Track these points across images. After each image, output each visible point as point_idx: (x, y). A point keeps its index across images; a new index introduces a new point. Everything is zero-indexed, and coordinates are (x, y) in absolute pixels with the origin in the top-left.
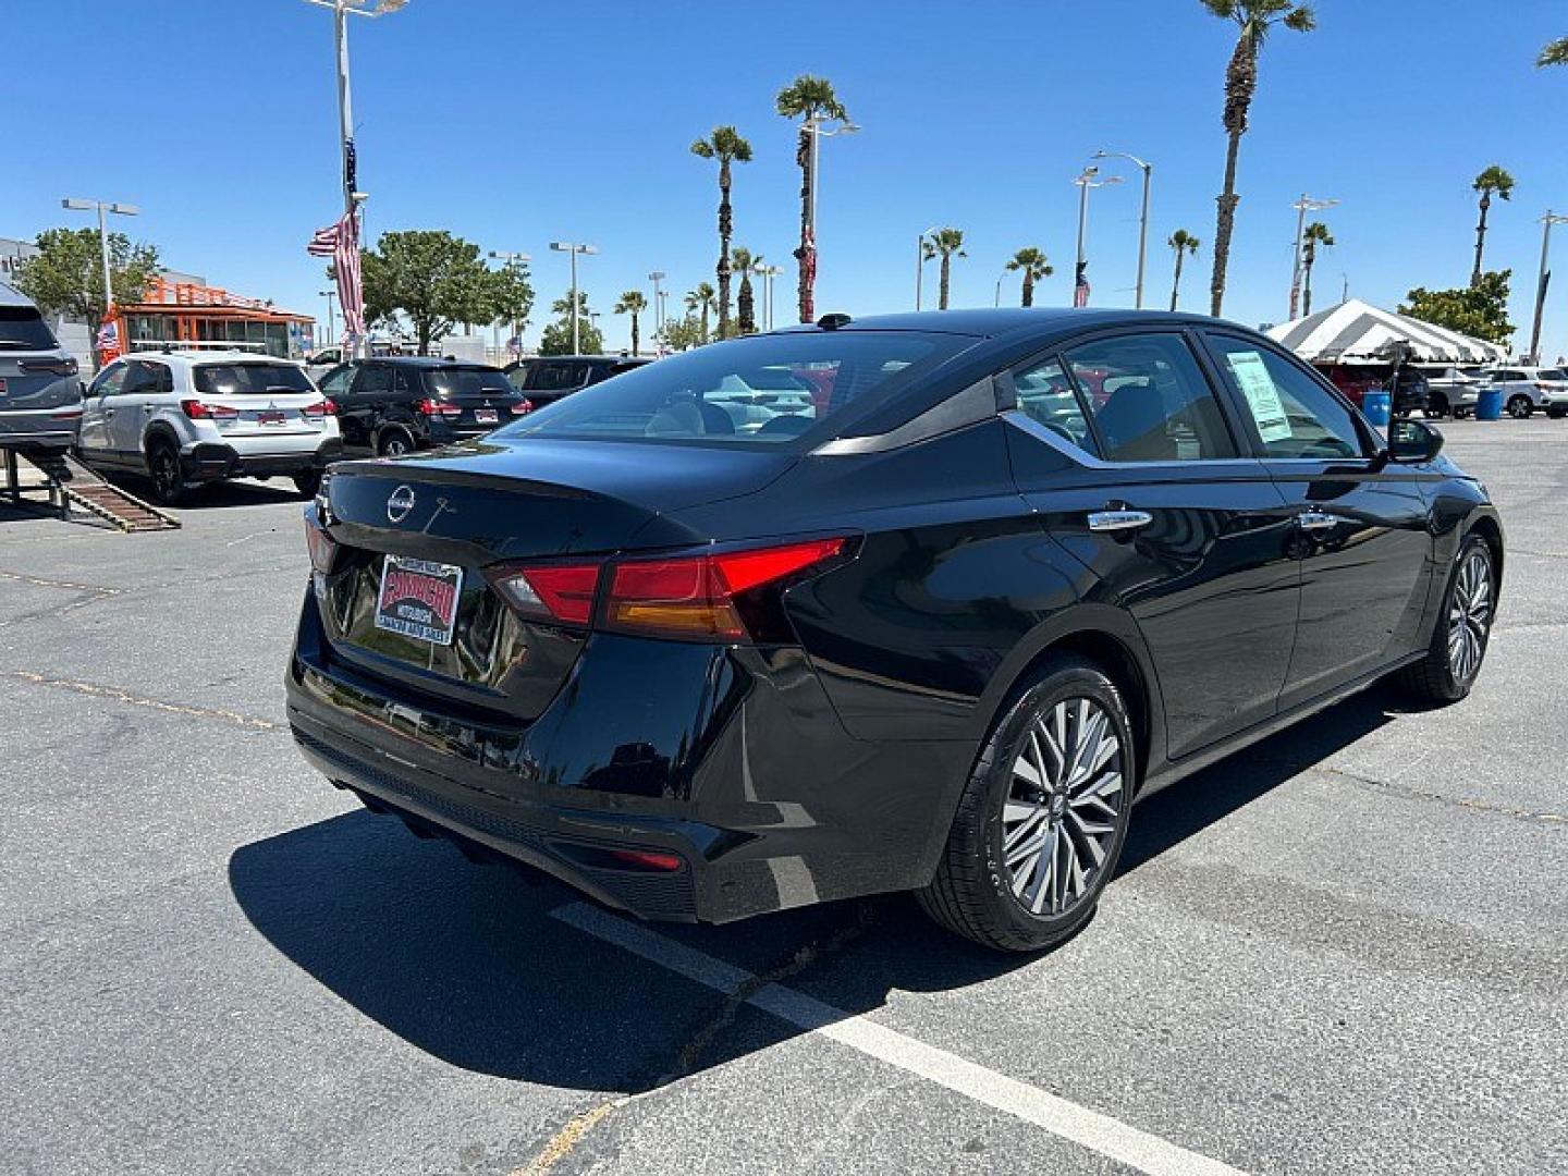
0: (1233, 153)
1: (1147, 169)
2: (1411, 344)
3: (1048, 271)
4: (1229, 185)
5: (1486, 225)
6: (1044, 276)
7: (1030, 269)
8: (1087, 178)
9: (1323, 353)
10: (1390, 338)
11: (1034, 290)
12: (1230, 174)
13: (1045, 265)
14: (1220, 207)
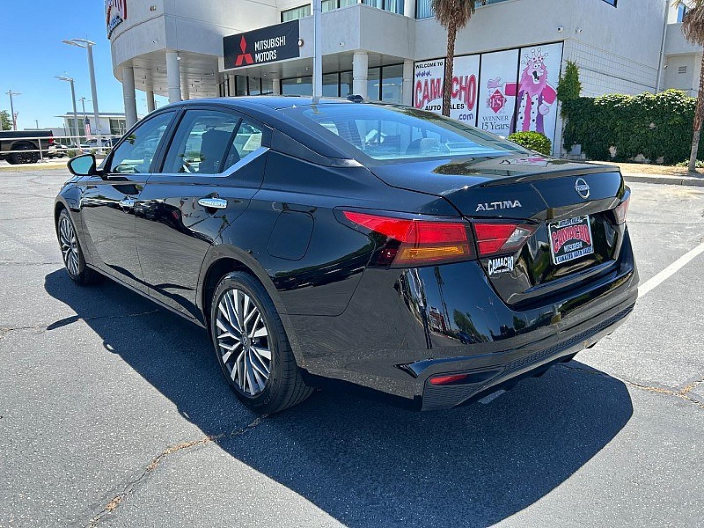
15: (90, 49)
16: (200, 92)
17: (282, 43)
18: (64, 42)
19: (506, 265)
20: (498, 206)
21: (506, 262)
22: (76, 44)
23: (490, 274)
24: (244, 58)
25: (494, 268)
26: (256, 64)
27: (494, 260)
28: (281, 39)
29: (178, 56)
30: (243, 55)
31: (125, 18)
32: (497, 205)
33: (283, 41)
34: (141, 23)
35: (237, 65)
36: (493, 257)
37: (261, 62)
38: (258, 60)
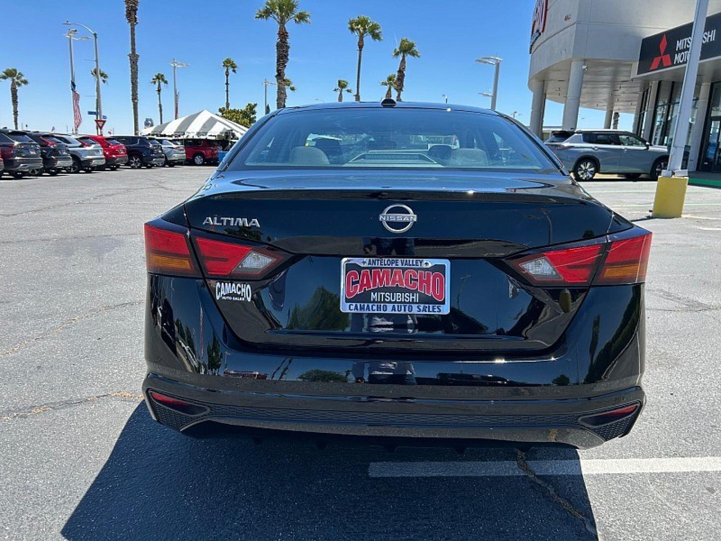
0: (133, 34)
1: (95, 35)
2: (234, 132)
3: (25, 82)
4: (133, 49)
5: (229, 83)
6: (23, 84)
7: (13, 80)
8: (71, 34)
9: (198, 134)
10: (225, 129)
11: (18, 91)
12: (133, 43)
13: (23, 78)
14: (131, 60)
15: (498, 65)
16: (623, 101)
17: (710, 38)
18: (477, 61)
19: (239, 293)
20: (228, 222)
21: (240, 289)
22: (486, 62)
23: (218, 298)
24: (662, 59)
25: (222, 292)
26: (675, 65)
27: (223, 284)
28: (710, 34)
29: (584, 64)
30: (660, 58)
31: (543, 31)
32: (227, 220)
33: (711, 36)
34: (555, 34)
35: (651, 69)
36: (222, 280)
37: (680, 64)
38: (677, 62)
